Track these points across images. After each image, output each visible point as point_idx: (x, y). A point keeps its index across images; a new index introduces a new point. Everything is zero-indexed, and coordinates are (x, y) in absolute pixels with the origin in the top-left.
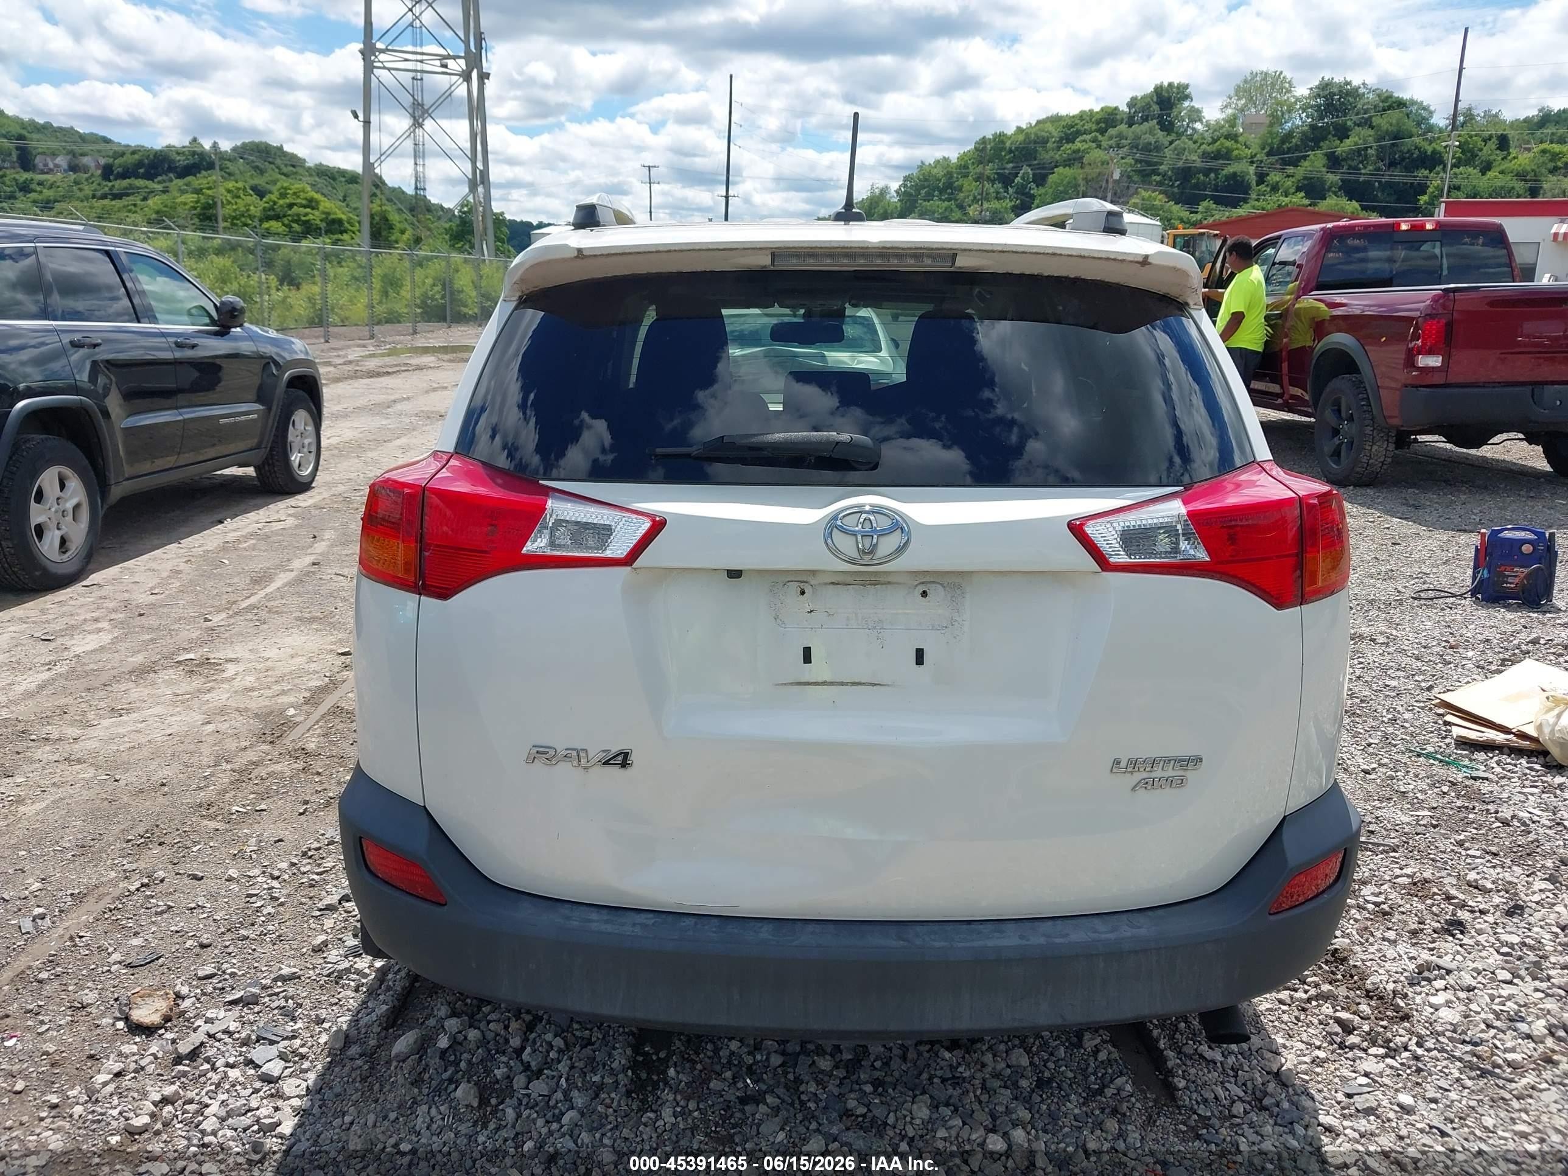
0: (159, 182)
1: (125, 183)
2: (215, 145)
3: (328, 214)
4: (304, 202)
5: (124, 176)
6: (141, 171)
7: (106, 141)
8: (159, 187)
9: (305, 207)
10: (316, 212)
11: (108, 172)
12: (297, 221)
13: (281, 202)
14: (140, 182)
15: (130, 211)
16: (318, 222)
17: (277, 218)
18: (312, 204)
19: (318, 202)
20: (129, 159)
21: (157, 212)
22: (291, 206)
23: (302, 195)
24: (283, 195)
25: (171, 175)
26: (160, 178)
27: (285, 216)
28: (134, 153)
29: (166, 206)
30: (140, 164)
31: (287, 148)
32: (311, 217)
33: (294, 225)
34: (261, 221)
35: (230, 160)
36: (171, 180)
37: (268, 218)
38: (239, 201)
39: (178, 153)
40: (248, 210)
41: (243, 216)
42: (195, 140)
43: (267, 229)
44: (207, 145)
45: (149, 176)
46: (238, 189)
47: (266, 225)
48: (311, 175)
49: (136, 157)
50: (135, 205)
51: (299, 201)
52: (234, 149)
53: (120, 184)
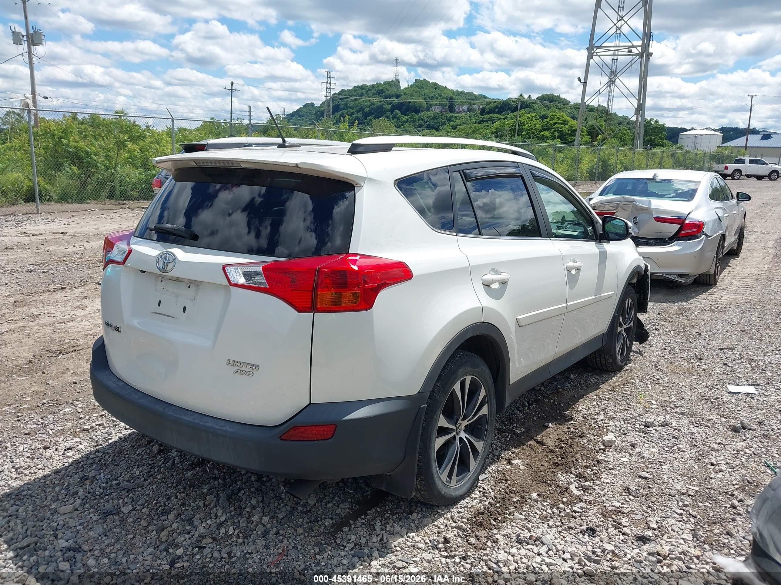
0: (503, 115)
1: (489, 116)
2: (530, 97)
3: (572, 127)
4: (561, 122)
5: (489, 113)
6: (497, 110)
7: (485, 97)
8: (503, 117)
9: (561, 124)
10: (566, 126)
11: (483, 111)
12: (557, 131)
13: (551, 122)
14: (495, 115)
15: (485, 129)
16: (567, 131)
17: (548, 129)
18: (565, 122)
19: (568, 122)
20: (493, 105)
21: (497, 129)
22: (555, 124)
23: (561, 118)
24: (552, 119)
25: (509, 111)
26: (504, 113)
27: (552, 128)
28: (494, 102)
29: (501, 126)
30: (496, 107)
31: (562, 96)
32: (564, 129)
33: (555, 133)
34: (541, 131)
35: (535, 103)
36: (508, 114)
37: (544, 130)
38: (532, 122)
39: (513, 101)
40: (535, 126)
41: (532, 129)
42: (521, 95)
43: (543, 135)
44: (526, 96)
45: (500, 113)
46: (532, 117)
47: (542, 133)
48: (571, 108)
49: (495, 104)
50: (488, 126)
51: (559, 121)
52: (537, 98)
53: (487, 117)
